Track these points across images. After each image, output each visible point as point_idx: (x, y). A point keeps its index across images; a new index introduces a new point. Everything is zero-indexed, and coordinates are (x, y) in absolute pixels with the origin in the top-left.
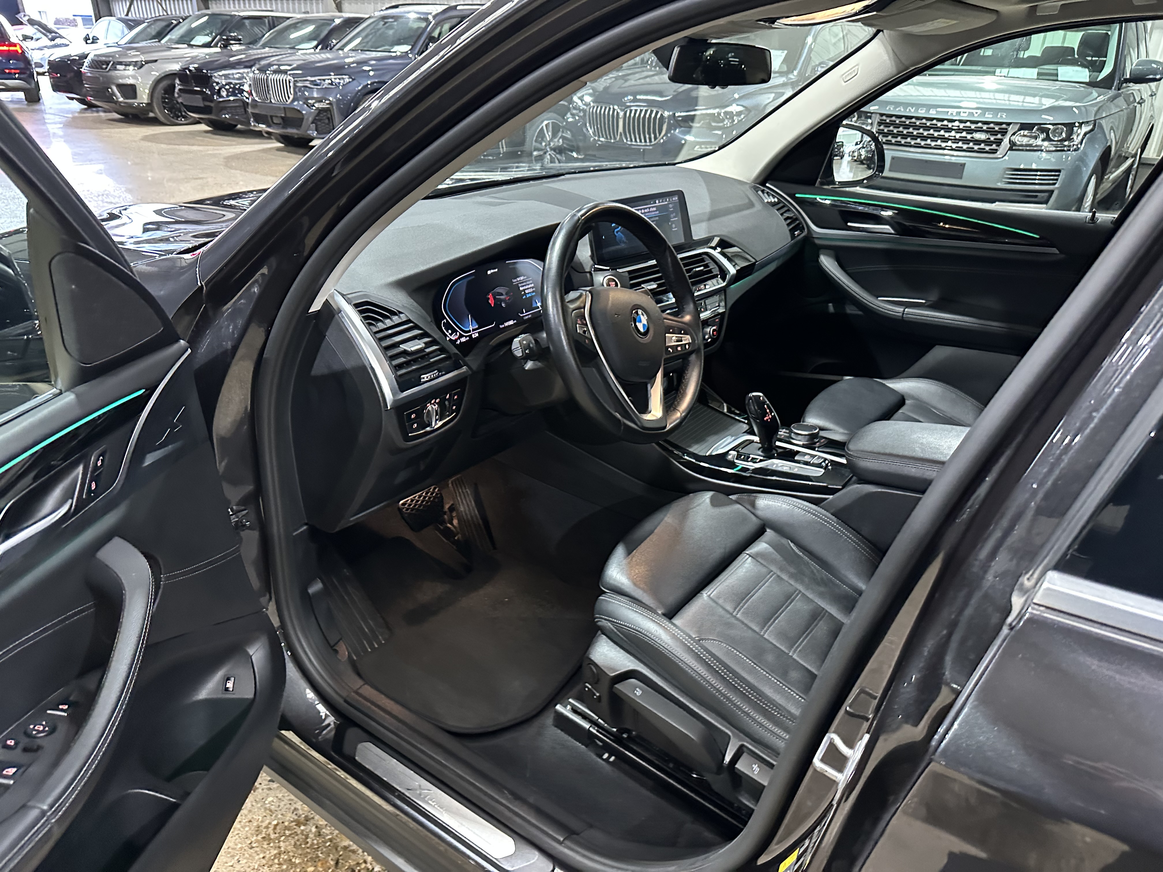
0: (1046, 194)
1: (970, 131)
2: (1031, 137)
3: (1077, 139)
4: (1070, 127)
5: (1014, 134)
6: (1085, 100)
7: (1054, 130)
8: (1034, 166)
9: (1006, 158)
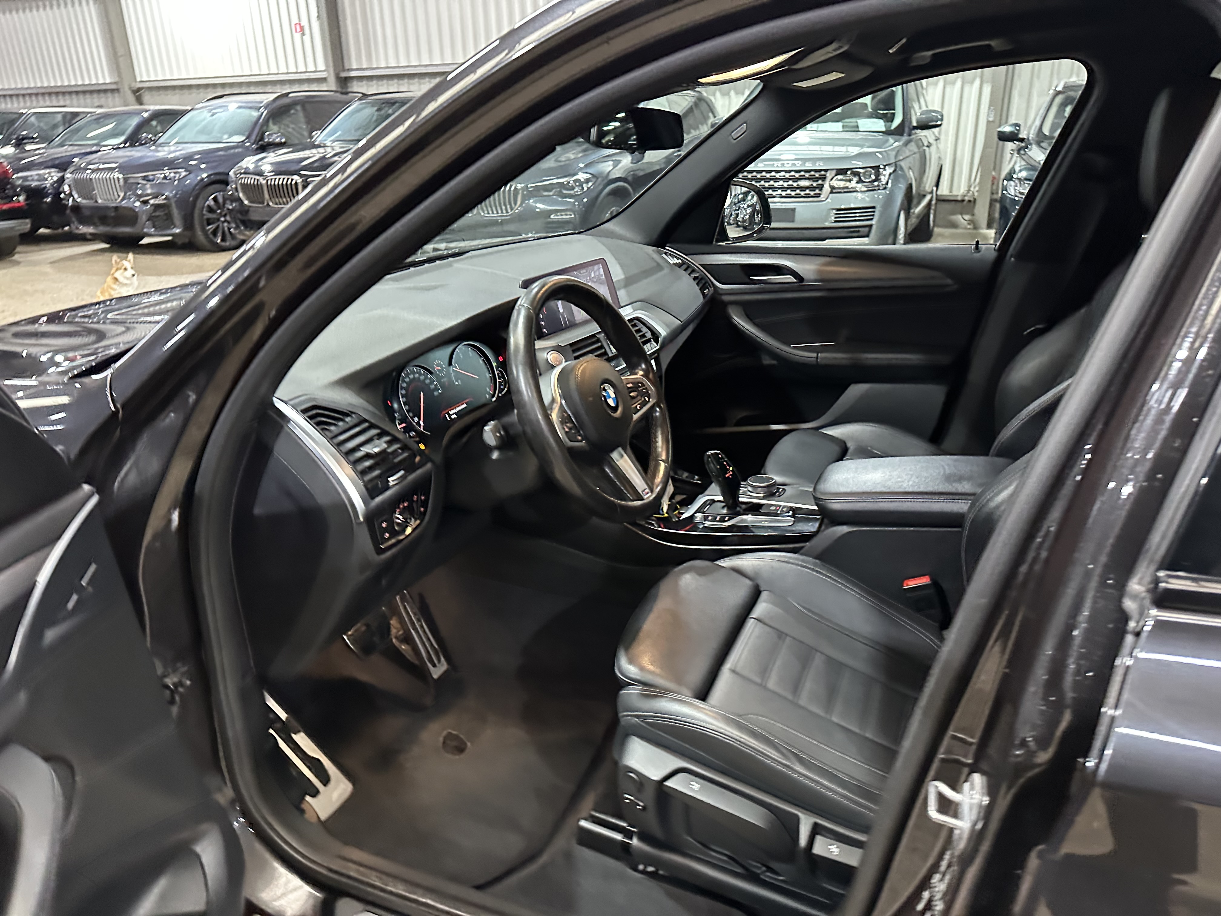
0: (867, 229)
1: (796, 180)
2: (846, 180)
3: (884, 179)
4: (877, 168)
5: (832, 179)
6: (885, 147)
7: (864, 173)
8: (852, 206)
9: (828, 200)
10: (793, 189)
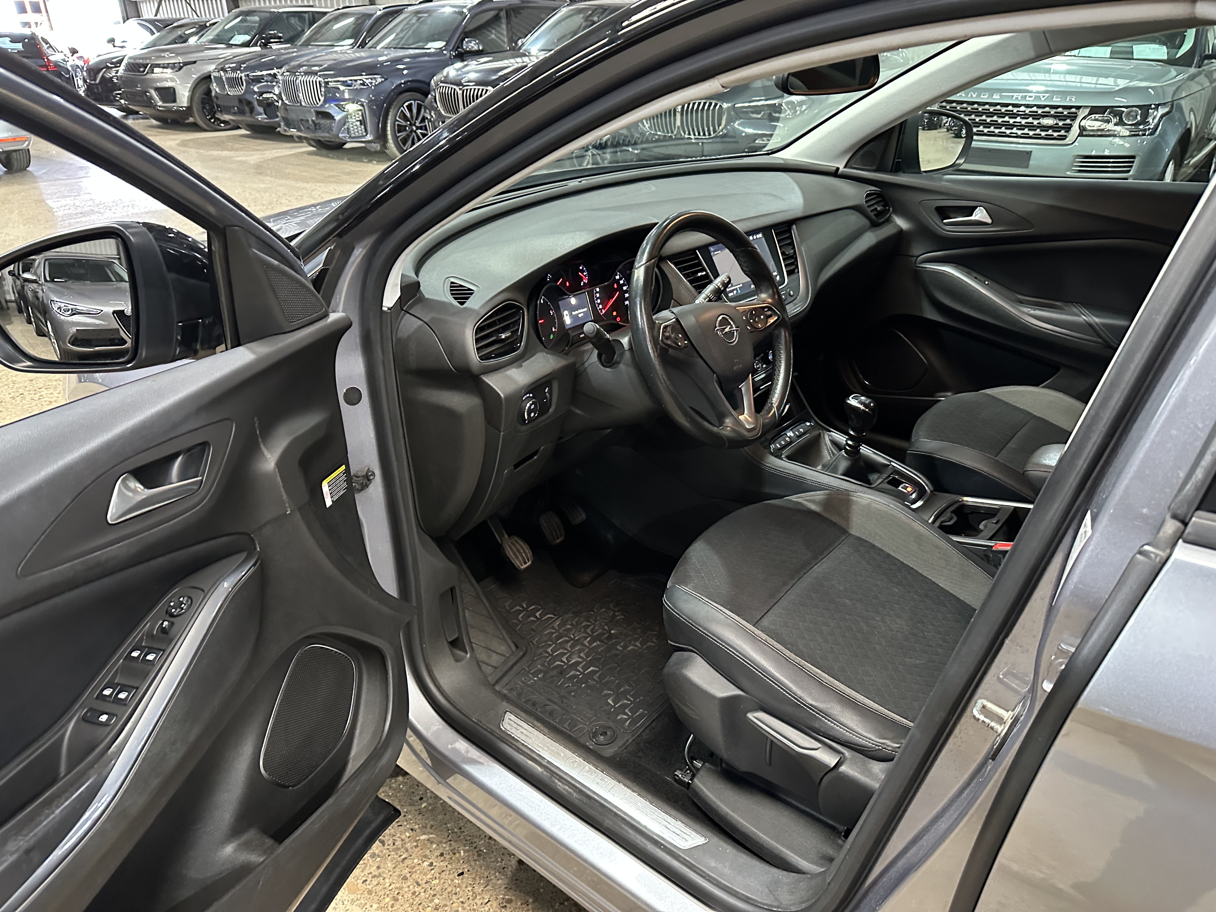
1: (1036, 116)
2: (1103, 121)
3: (1152, 122)
4: (1145, 109)
5: (1084, 118)
6: (1162, 80)
7: (1128, 114)
8: (1107, 153)
9: (1076, 143)
10: (1031, 127)
